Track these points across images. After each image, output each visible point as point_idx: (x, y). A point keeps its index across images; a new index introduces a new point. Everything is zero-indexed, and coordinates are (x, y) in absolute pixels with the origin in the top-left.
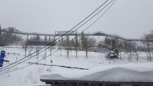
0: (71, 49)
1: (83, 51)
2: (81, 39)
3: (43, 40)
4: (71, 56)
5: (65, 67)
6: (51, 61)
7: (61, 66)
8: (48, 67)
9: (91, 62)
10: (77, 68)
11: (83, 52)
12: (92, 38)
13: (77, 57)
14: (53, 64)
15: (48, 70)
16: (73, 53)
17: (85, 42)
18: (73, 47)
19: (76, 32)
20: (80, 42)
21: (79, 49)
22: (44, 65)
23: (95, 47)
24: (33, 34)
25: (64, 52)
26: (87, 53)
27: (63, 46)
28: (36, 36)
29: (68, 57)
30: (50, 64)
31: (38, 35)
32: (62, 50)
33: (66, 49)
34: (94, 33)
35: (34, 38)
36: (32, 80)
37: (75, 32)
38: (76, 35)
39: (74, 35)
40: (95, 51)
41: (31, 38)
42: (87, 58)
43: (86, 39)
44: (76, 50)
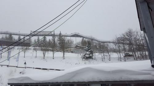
0: (48, 50)
1: (61, 51)
2: (59, 40)
3: (16, 40)
4: (48, 57)
5: (40, 69)
6: (25, 63)
7: (36, 68)
8: (21, 70)
9: (67, 63)
10: (53, 69)
11: (60, 53)
12: (70, 39)
13: (53, 59)
14: (27, 66)
15: (20, 73)
16: (49, 54)
17: (63, 43)
18: (50, 48)
19: (54, 33)
20: (58, 43)
21: (57, 50)
22: (17, 67)
23: (72, 48)
24: (4, 33)
25: (40, 53)
26: (64, 54)
27: (39, 47)
28: (8, 36)
29: (44, 59)
30: (24, 66)
31: (11, 35)
32: (37, 51)
33: (42, 50)
34: (72, 34)
35: (6, 37)
36: (2, 84)
37: (52, 33)
38: (54, 36)
39: (51, 35)
40: (72, 52)
41: (2, 38)
42: (64, 59)
43: (63, 40)
44: (53, 51)
